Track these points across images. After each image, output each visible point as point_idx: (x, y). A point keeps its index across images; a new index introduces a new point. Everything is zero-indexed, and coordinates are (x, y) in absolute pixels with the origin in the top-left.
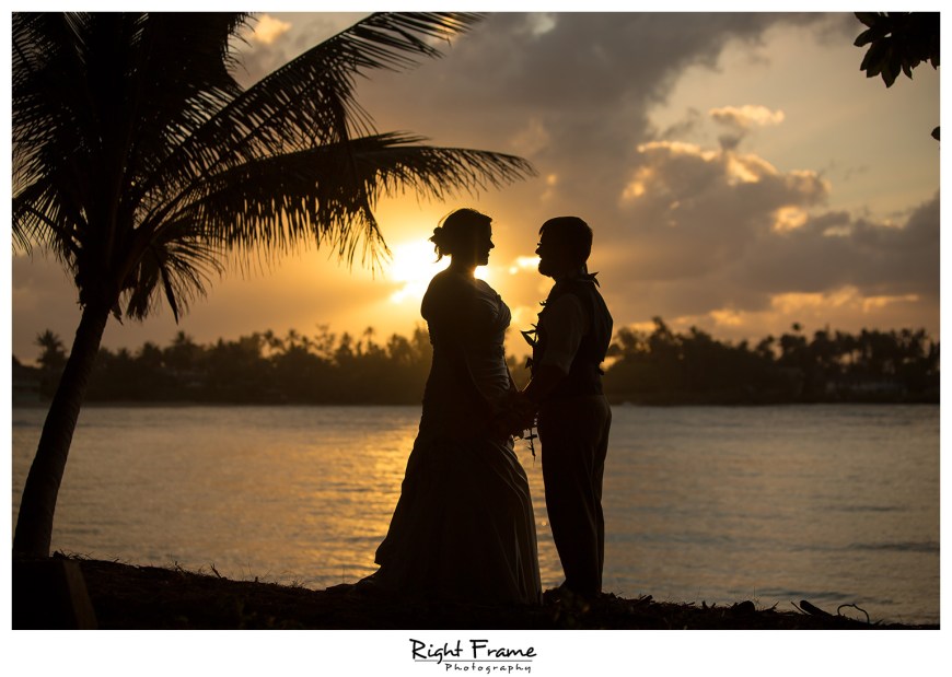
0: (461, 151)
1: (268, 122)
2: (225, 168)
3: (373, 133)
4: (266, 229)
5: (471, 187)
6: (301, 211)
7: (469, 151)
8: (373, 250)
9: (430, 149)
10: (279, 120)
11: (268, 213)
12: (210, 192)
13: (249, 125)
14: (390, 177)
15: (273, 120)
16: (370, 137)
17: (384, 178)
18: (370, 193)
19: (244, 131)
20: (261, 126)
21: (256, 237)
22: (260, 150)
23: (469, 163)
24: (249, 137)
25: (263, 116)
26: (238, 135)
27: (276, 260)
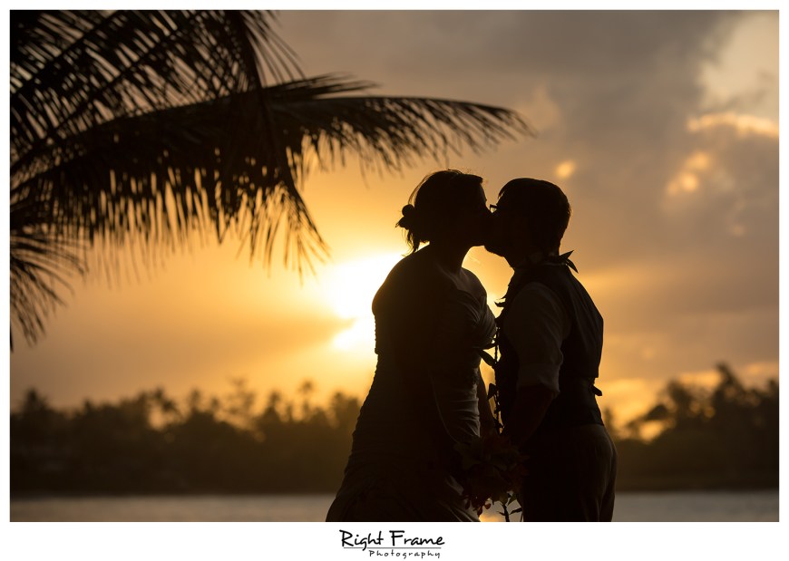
0: (423, 102)
1: (144, 59)
2: (82, 126)
3: (297, 77)
4: (144, 218)
5: (440, 154)
6: (194, 190)
7: (436, 101)
8: (299, 243)
9: (380, 100)
10: (161, 56)
11: (147, 195)
12: (62, 161)
13: (116, 62)
14: (323, 141)
15: (153, 58)
16: (294, 82)
17: (315, 143)
18: (295, 166)
19: (110, 72)
20: (134, 64)
21: (128, 228)
22: (133, 100)
23: (436, 117)
24: (117, 80)
25: (135, 49)
26: (100, 78)
27: (159, 261)
